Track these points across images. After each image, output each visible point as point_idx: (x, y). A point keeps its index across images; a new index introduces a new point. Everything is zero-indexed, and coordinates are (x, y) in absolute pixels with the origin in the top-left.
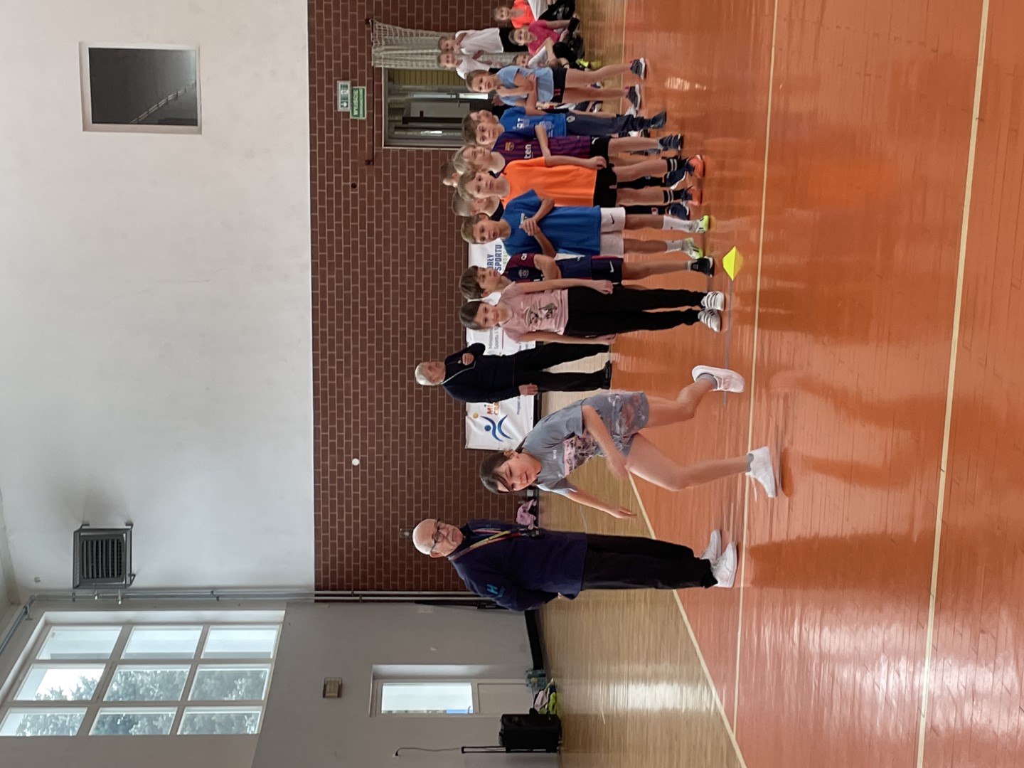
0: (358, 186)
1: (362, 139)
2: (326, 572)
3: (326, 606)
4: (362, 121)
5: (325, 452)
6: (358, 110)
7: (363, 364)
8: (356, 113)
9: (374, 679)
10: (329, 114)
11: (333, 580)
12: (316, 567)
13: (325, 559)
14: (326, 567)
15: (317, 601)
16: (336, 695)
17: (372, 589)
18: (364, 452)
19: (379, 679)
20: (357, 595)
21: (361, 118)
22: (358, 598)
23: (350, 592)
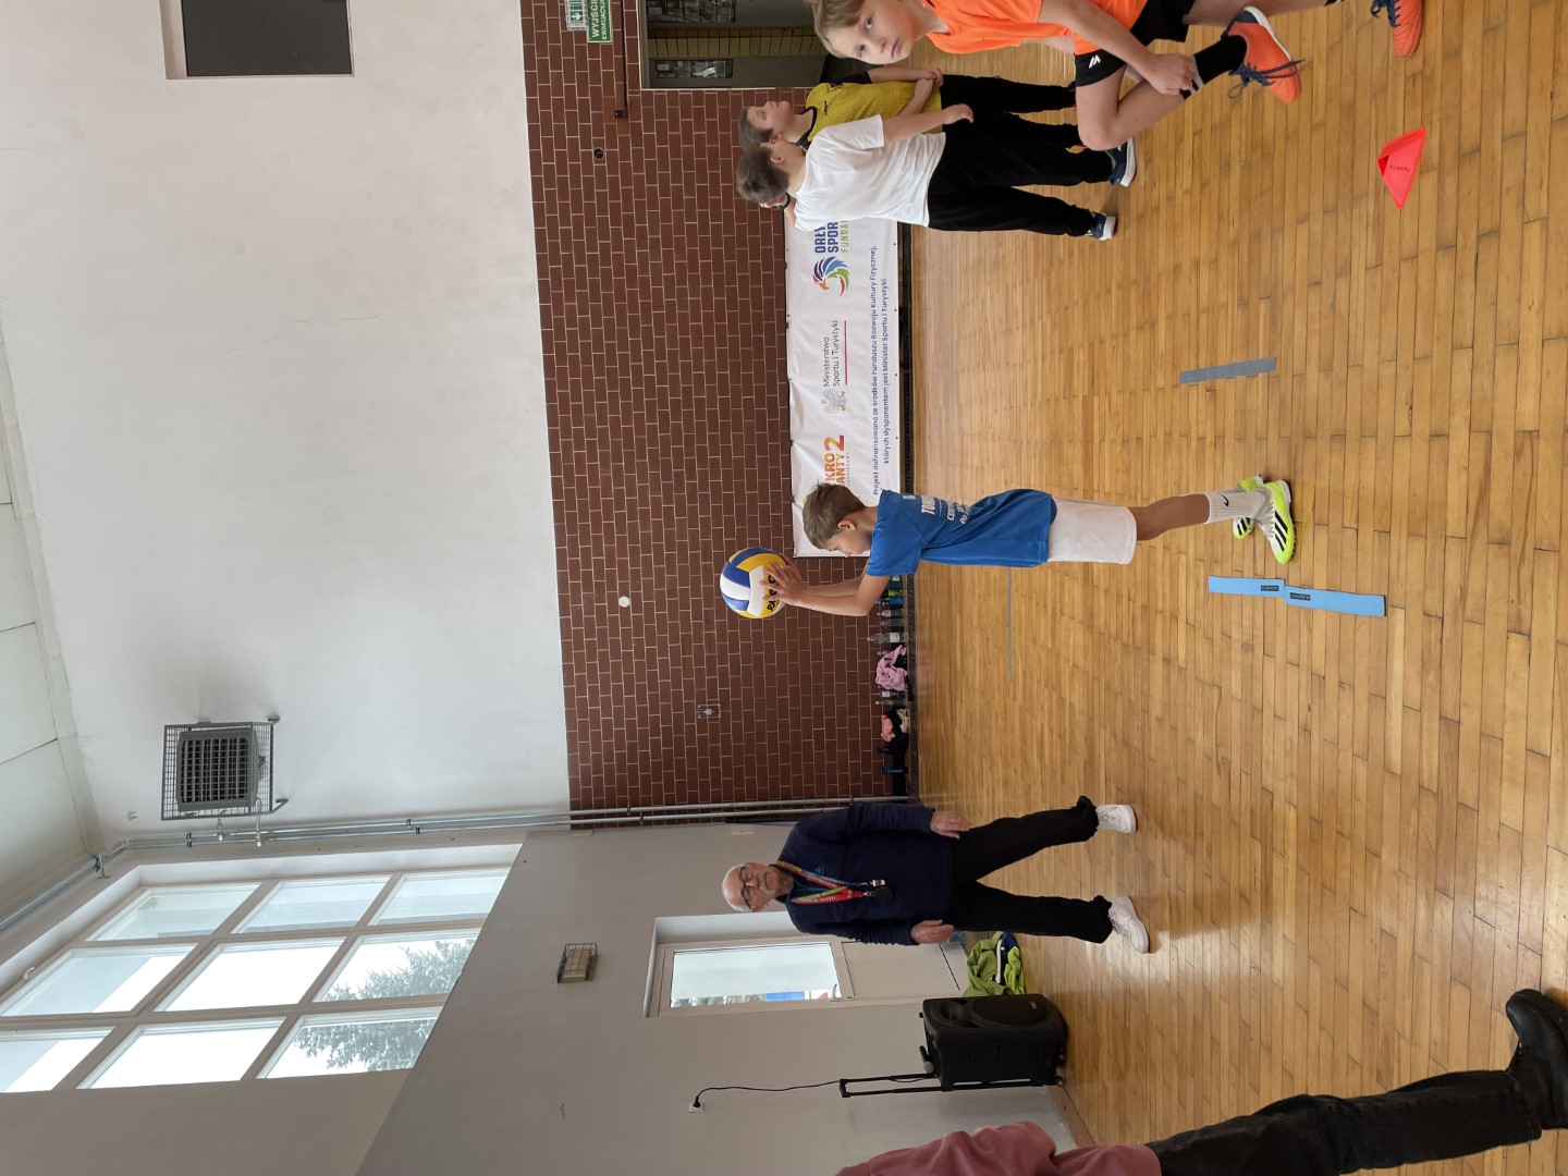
0: (605, 154)
1: (608, 76)
2: (586, 780)
3: (589, 833)
4: (606, 48)
5: (575, 587)
6: (599, 28)
7: (628, 444)
8: (596, 33)
9: (659, 943)
10: (555, 38)
11: (598, 792)
12: (570, 774)
13: (584, 759)
14: (585, 771)
15: (574, 827)
16: (584, 976)
17: (659, 803)
18: (636, 586)
19: (668, 943)
20: (636, 814)
21: (604, 41)
22: (638, 818)
23: (625, 809)
